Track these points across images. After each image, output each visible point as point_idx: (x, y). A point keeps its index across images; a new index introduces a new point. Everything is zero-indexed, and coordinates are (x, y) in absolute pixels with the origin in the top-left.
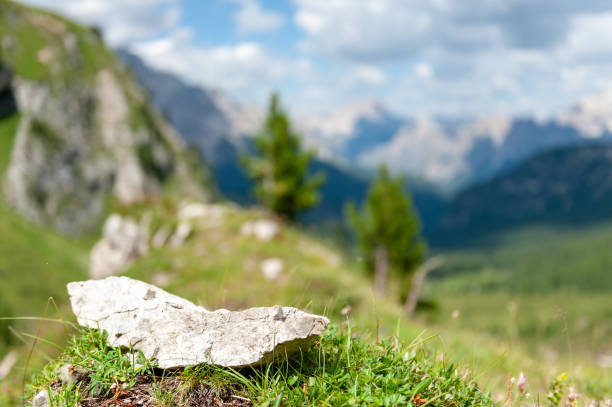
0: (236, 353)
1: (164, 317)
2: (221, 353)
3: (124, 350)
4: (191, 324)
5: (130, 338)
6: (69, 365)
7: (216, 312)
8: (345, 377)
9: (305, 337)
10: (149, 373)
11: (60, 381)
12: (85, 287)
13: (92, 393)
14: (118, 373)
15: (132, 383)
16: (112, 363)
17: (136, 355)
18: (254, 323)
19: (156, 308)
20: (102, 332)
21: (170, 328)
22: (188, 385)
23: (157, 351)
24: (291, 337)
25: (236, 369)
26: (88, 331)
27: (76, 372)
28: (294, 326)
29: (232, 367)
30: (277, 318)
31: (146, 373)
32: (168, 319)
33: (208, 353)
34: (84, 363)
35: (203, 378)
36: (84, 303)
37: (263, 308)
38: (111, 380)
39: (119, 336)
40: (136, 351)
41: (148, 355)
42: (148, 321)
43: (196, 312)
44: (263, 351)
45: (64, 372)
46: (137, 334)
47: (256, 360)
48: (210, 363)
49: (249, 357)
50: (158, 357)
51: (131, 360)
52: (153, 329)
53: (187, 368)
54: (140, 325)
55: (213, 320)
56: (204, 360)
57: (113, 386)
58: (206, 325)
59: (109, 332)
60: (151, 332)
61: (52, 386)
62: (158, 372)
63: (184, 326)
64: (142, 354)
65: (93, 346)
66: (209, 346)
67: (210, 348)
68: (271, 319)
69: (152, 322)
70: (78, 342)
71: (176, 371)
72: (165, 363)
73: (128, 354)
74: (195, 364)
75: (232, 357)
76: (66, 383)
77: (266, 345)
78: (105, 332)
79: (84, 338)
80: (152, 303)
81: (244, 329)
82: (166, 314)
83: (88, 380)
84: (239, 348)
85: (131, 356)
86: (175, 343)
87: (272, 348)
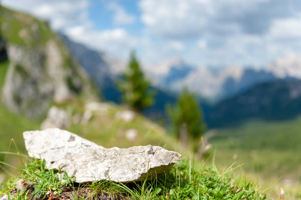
0: (124, 174)
1: (80, 152)
2: (115, 174)
3: (56, 171)
4: (96, 156)
5: (59, 164)
6: (22, 180)
7: (112, 149)
8: (190, 189)
9: (167, 164)
10: (71, 185)
11: (16, 190)
12: (34, 134)
13: (35, 197)
14: (51, 185)
15: (60, 191)
16: (48, 179)
17: (63, 174)
18: (136, 156)
19: (75, 146)
20: (42, 160)
21: (83, 158)
22: (94, 193)
23: (75, 172)
24: (159, 164)
25: (124, 183)
26: (34, 160)
27: (26, 184)
28: (161, 157)
29: (122, 182)
30: (149, 153)
31: (68, 185)
32: (83, 153)
33: (106, 173)
34: (30, 178)
35: (103, 189)
36: (33, 144)
37: (141, 146)
38: (47, 190)
39: (52, 163)
40: (63, 172)
41: (70, 174)
42: (70, 154)
43: (100, 149)
44: (141, 173)
45: (19, 184)
46: (64, 162)
47: (136, 178)
48: (108, 180)
49: (132, 176)
50: (76, 176)
51: (60, 177)
52: (73, 158)
53: (93, 183)
54: (65, 156)
55: (110, 153)
56: (105, 178)
57: (48, 193)
58: (105, 156)
59: (47, 160)
60: (72, 160)
61: (11, 192)
62: (76, 185)
63: (92, 157)
64: (66, 174)
65: (37, 168)
66: (107, 169)
67: (108, 171)
68: (146, 153)
69: (72, 154)
70: (28, 166)
71: (87, 184)
72: (80, 179)
73: (58, 174)
74: (99, 180)
75: (121, 176)
76: (19, 191)
77: (142, 169)
78: (44, 161)
79: (31, 164)
80: (73, 144)
81: (128, 159)
82: (81, 149)
83: (33, 189)
84: (126, 171)
85: (60, 174)
86: (86, 167)
87: (146, 171)
